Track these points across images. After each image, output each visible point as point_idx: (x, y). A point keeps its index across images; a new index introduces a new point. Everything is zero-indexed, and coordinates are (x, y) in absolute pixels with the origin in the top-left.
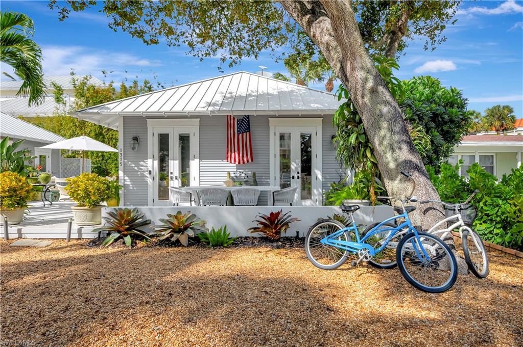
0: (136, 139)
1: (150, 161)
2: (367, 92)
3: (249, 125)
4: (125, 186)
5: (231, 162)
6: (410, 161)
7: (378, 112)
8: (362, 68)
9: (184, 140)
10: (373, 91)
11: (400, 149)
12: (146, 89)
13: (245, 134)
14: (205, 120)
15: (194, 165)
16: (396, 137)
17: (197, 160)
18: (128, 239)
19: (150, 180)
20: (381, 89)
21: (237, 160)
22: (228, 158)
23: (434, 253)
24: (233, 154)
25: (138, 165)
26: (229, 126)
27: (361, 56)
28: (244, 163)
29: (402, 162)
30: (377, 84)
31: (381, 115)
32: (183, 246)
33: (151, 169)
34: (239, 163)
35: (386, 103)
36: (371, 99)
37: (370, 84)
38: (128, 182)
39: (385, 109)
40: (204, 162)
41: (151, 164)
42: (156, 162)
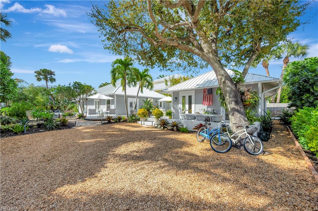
0: (176, 98)
1: (180, 105)
2: (222, 83)
3: (212, 91)
4: (173, 112)
5: (205, 105)
6: (235, 108)
7: (226, 90)
8: (220, 75)
9: (190, 97)
10: (224, 82)
11: (232, 103)
12: (192, 77)
13: (210, 95)
14: (197, 91)
15: (193, 106)
16: (231, 99)
17: (194, 105)
18: (162, 127)
19: (180, 111)
20: (227, 81)
21: (207, 104)
22: (203, 103)
23: (235, 143)
24: (206, 102)
25: (177, 106)
26: (204, 92)
27: (219, 71)
28: (210, 105)
29: (232, 108)
30: (225, 80)
31: (227, 91)
32: (174, 131)
33: (180, 107)
34: (208, 105)
35: (229, 87)
36: (223, 86)
37: (223, 80)
38: (174, 111)
39: (228, 89)
40: (196, 105)
41: (180, 106)
42: (182, 105)
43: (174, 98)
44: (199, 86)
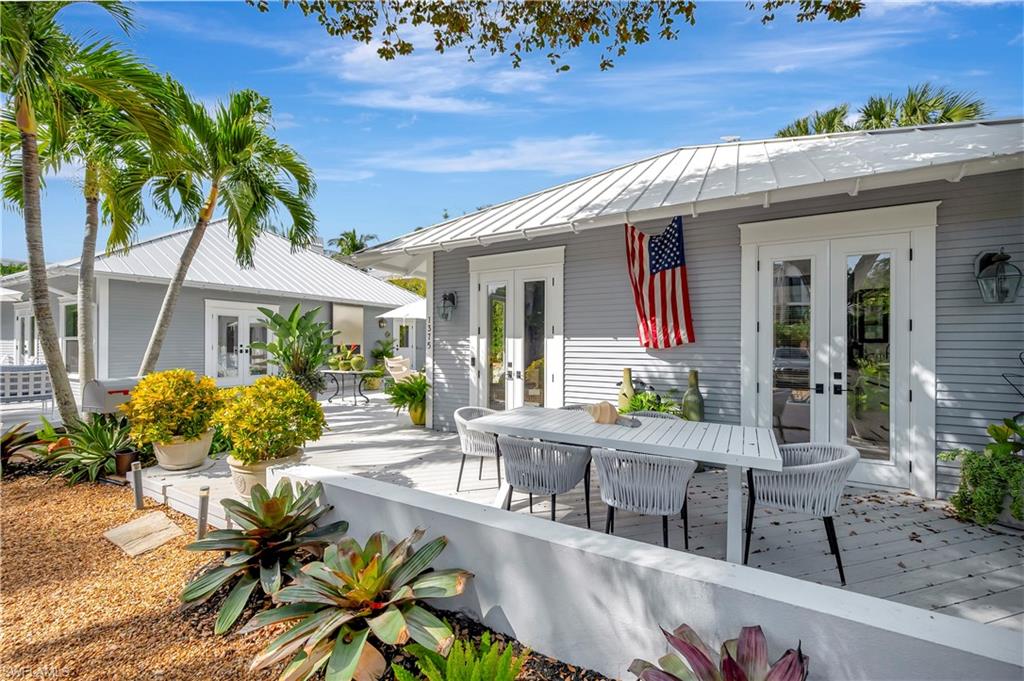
0: (451, 298)
1: (473, 339)
3: (681, 249)
4: (436, 385)
9: (535, 294)
13: (669, 273)
15: (553, 346)
17: (559, 339)
19: (473, 377)
25: (455, 346)
26: (630, 254)
28: (667, 345)
33: (474, 354)
38: (442, 379)
40: (573, 342)
41: (476, 346)
42: (484, 342)
43: (440, 297)
44: (596, 211)
